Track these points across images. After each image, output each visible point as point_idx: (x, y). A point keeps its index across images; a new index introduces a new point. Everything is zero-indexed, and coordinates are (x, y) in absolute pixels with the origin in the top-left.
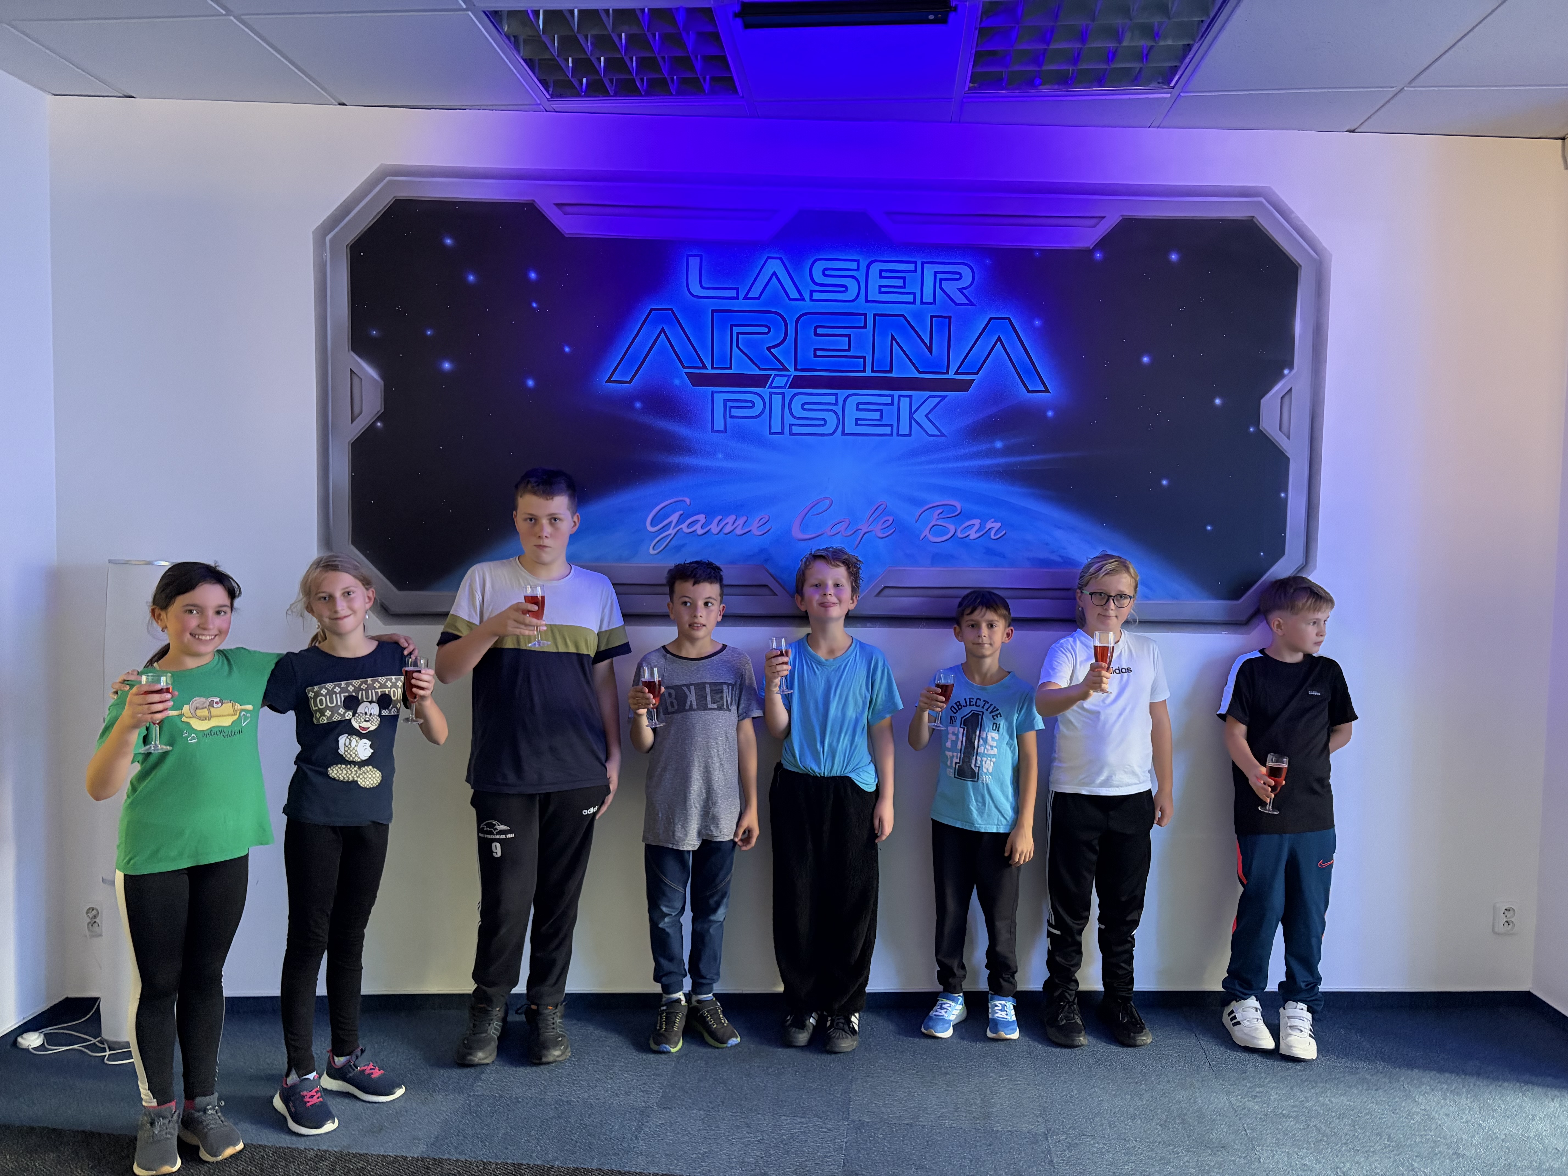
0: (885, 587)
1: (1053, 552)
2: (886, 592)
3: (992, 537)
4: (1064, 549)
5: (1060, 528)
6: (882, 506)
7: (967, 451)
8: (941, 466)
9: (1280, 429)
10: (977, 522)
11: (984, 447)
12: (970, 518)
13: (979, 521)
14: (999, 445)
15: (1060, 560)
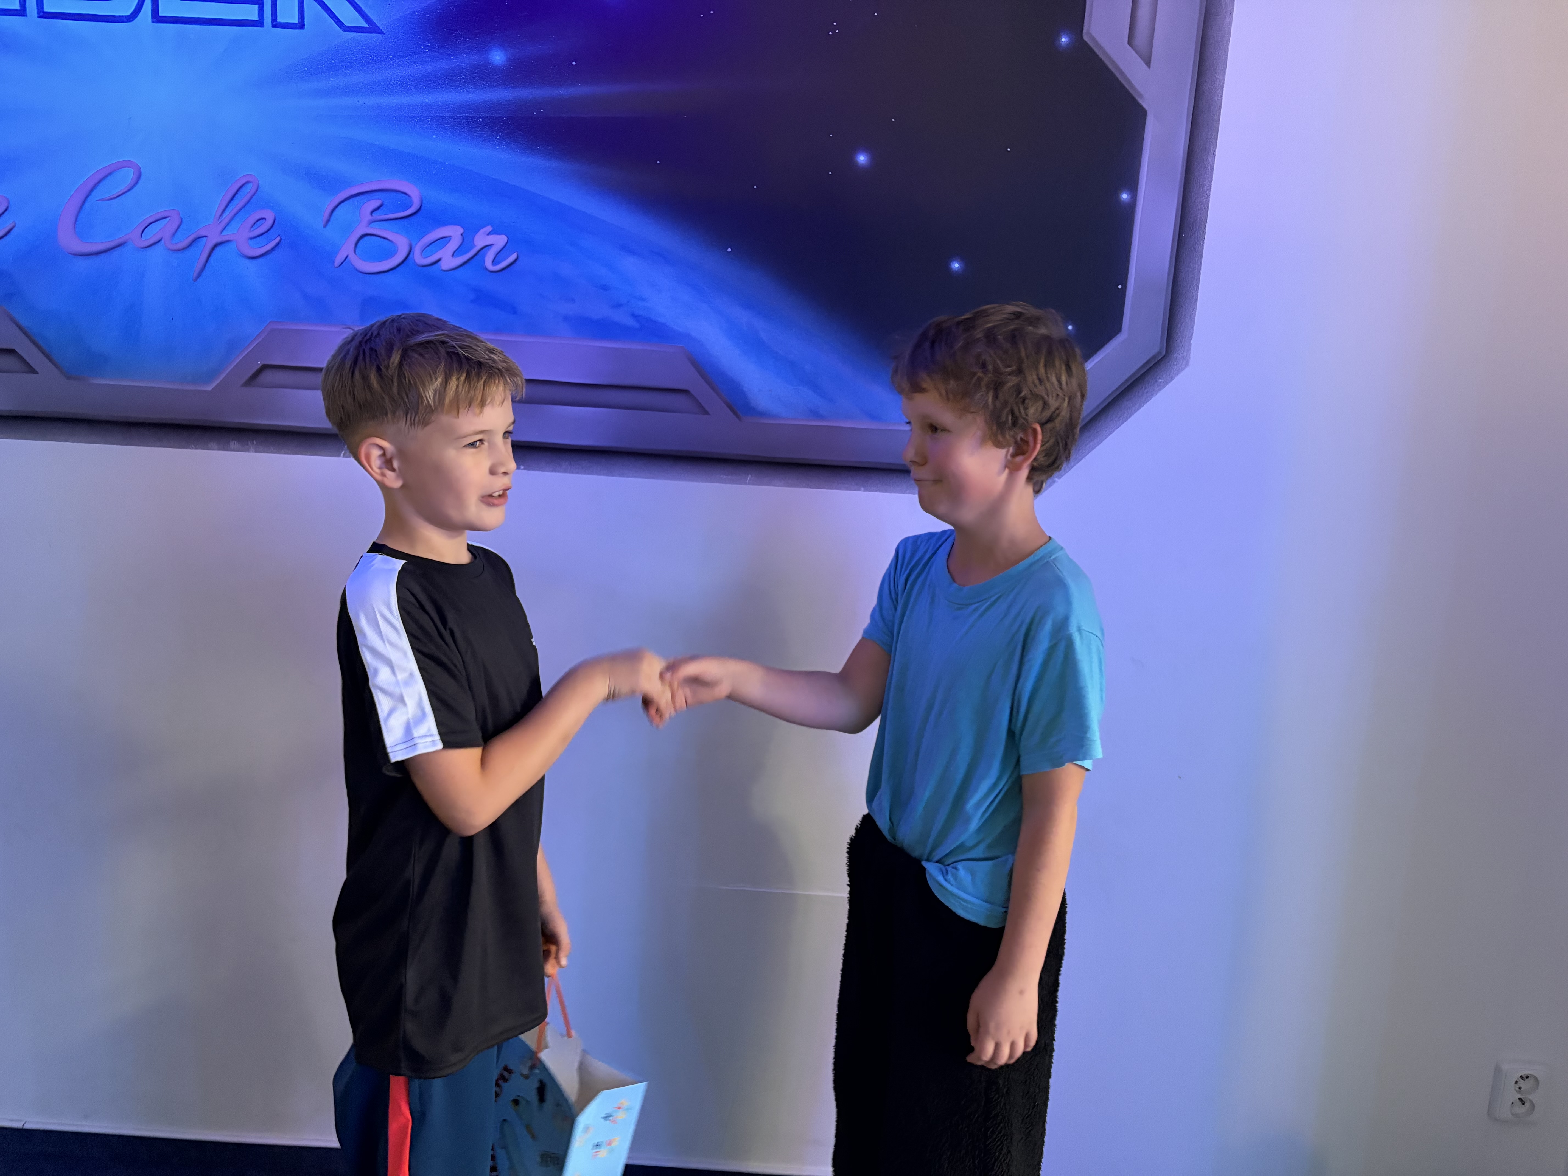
0: (265, 367)
1: (618, 306)
2: (268, 377)
3: (489, 264)
4: (643, 300)
5: (632, 252)
6: (250, 185)
7: (429, 68)
8: (373, 100)
9: (1130, 42)
10: (455, 232)
11: (466, 60)
12: (440, 221)
13: (461, 230)
14: (498, 57)
15: (630, 322)
